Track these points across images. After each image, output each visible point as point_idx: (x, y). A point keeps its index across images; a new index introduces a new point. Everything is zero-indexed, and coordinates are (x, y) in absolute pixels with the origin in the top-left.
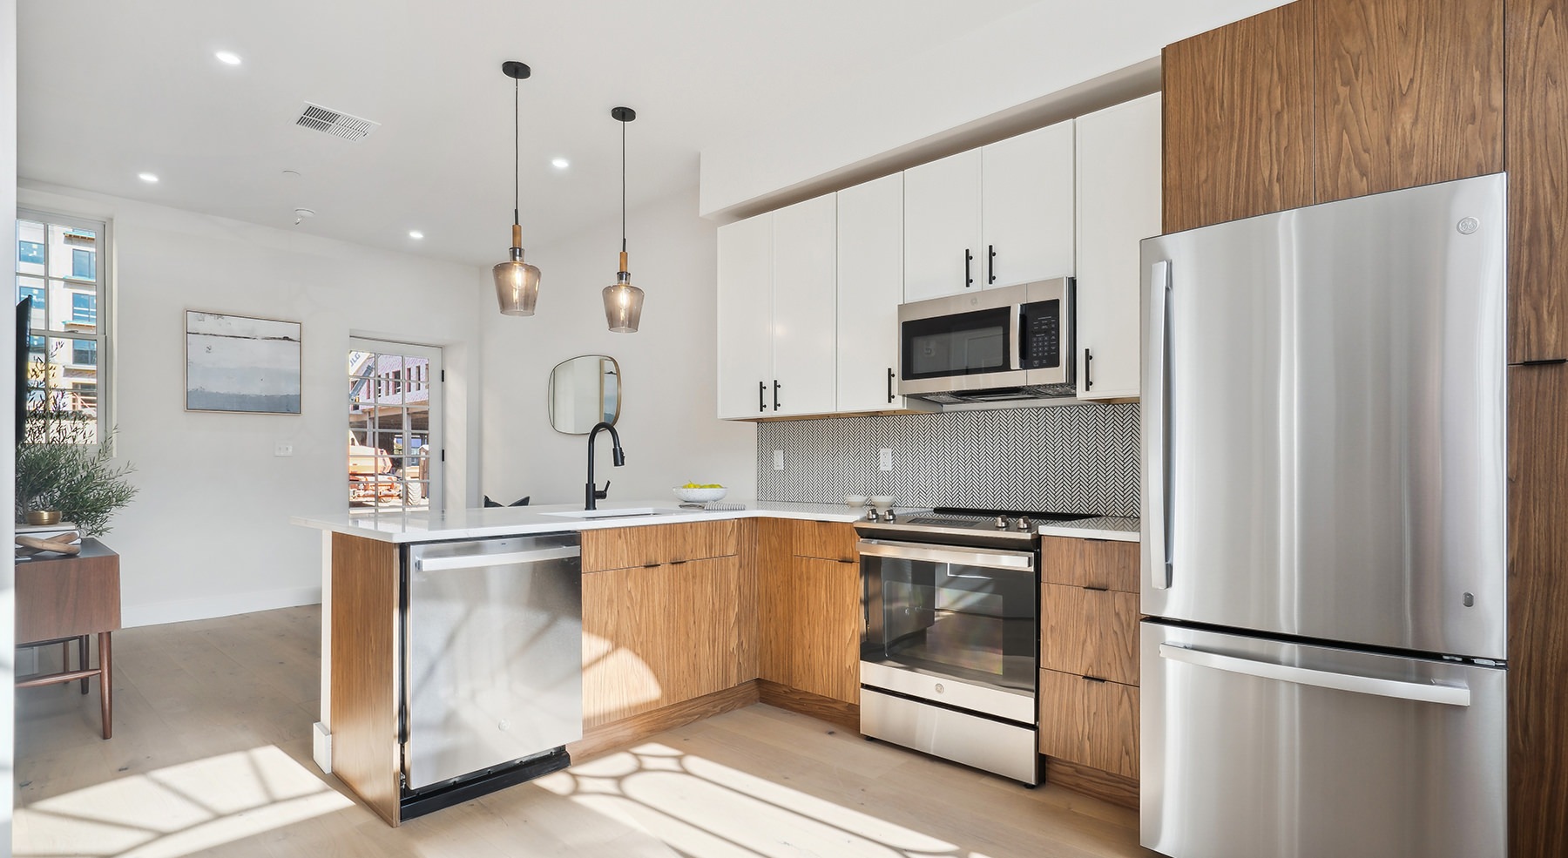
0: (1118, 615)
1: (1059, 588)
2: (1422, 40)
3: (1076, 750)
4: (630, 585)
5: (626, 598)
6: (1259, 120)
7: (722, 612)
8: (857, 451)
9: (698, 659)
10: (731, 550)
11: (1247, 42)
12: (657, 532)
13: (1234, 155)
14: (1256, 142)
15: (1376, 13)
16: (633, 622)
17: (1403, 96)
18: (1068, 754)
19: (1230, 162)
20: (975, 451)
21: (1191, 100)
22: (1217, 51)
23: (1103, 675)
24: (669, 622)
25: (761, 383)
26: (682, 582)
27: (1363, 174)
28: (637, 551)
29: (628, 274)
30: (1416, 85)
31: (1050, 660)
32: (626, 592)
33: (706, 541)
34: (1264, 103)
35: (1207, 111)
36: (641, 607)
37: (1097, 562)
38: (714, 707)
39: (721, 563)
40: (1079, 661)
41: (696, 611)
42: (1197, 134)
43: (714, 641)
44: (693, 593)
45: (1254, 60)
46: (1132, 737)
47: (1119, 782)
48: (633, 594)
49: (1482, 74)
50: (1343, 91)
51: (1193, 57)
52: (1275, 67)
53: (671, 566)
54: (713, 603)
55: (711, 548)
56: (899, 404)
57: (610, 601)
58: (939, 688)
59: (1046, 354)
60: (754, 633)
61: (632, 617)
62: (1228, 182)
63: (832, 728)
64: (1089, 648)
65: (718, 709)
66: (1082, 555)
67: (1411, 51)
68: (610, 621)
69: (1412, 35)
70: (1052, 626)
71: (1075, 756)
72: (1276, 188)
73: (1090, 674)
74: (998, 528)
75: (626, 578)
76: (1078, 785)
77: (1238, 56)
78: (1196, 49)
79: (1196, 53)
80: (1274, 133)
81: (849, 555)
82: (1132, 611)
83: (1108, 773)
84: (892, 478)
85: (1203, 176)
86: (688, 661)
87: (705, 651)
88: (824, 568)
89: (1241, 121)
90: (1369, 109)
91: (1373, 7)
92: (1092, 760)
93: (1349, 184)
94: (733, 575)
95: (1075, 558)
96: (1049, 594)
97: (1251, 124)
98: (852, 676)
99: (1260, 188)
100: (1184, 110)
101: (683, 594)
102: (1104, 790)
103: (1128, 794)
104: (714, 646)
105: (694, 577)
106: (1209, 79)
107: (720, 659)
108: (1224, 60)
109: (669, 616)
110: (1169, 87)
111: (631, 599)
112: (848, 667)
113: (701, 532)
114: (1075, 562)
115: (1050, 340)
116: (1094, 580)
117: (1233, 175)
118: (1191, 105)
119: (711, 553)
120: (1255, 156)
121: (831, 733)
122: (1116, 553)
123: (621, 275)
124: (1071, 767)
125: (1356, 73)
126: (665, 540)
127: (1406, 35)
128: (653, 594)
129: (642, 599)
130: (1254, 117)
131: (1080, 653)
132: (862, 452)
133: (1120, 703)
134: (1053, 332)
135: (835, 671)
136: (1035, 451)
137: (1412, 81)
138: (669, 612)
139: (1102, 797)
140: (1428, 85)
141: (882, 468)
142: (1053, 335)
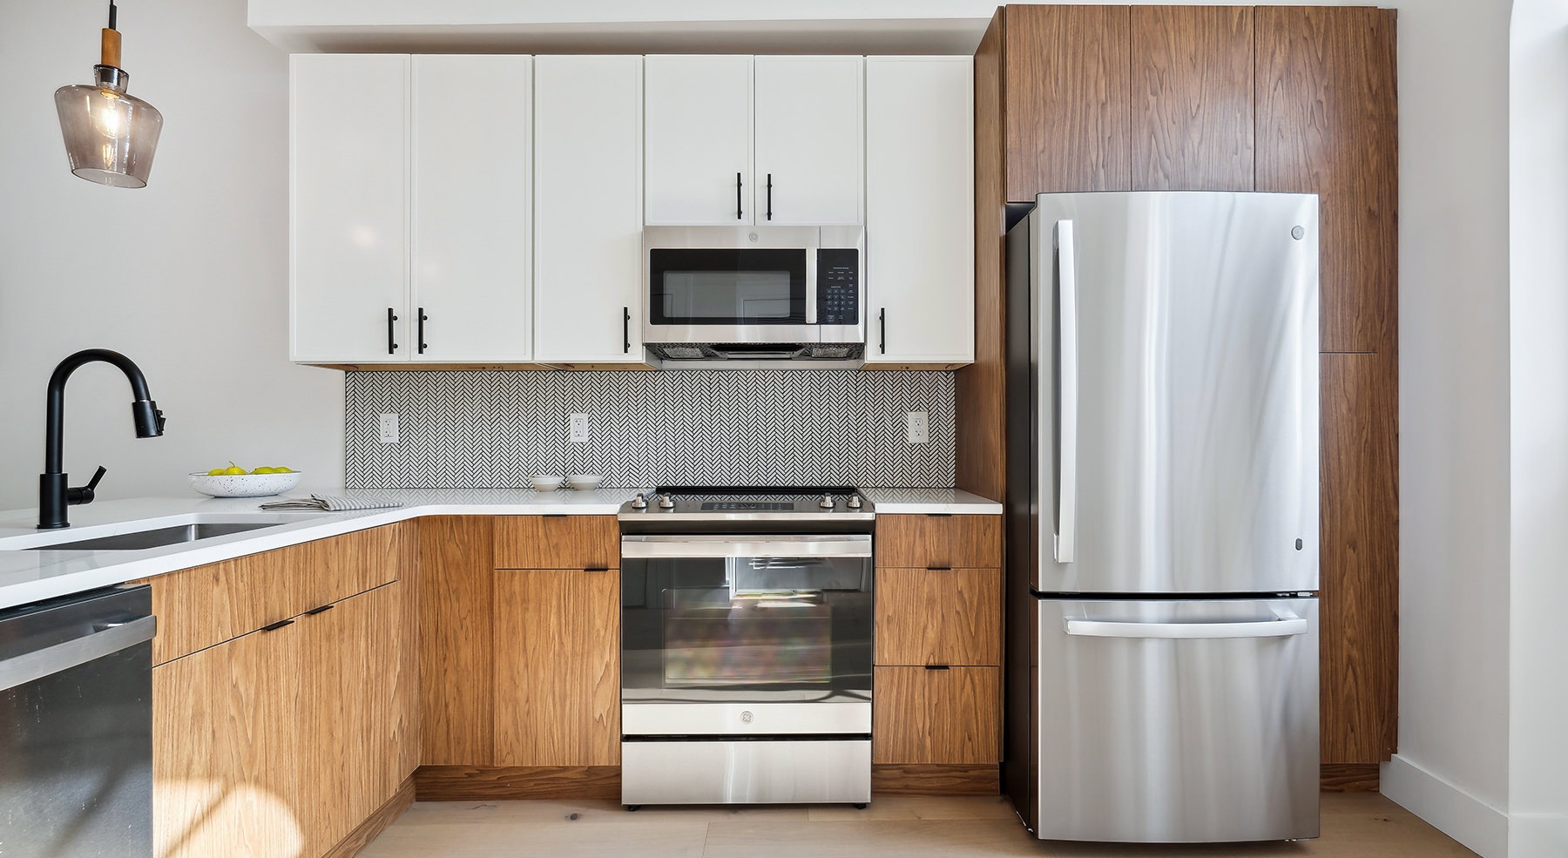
0: (960, 593)
1: (897, 573)
2: (1205, 75)
3: (915, 750)
4: (236, 671)
5: (229, 700)
6: (1088, 105)
7: (380, 679)
8: (532, 415)
9: (346, 772)
10: (390, 575)
11: (1078, 28)
12: (284, 559)
13: (1067, 132)
14: (1086, 125)
15: (1175, 39)
16: (242, 743)
17: (1193, 117)
18: (907, 757)
19: (1064, 138)
20: (706, 417)
21: (1030, 67)
22: (1052, 25)
23: (944, 661)
24: (303, 721)
25: (390, 311)
26: (324, 643)
27: (1166, 177)
28: (248, 602)
29: (123, 75)
30: (1201, 111)
31: (886, 656)
32: (228, 687)
33: (357, 564)
34: (1092, 91)
35: (1043, 83)
36: (256, 709)
37: (939, 540)
38: (358, 839)
39: (379, 597)
40: (920, 651)
41: (345, 686)
42: (1035, 103)
43: (369, 731)
44: (340, 657)
45: (1084, 47)
46: (974, 721)
47: (951, 771)
48: (242, 689)
49: (1241, 116)
50: (1152, 99)
51: (1031, 25)
52: (1101, 59)
53: (307, 620)
54: (368, 667)
55: (364, 577)
56: (637, 355)
57: (198, 716)
58: (747, 718)
59: (843, 309)
60: (415, 698)
61: (240, 734)
62: (1062, 158)
63: (570, 809)
64: (931, 634)
65: (362, 842)
66: (922, 534)
67: (1198, 81)
68: (196, 757)
69: (1199, 68)
70: (889, 616)
71: (915, 756)
72: (1102, 172)
73: (931, 662)
74: (825, 509)
75: (230, 658)
76: (907, 787)
77: (1070, 39)
78: (1034, 18)
79: (1034, 22)
80: (1100, 121)
81: (599, 559)
82: (975, 588)
83: (938, 765)
84: (588, 452)
85: (1040, 147)
86: (332, 780)
87: (357, 750)
88: (556, 582)
89: (1073, 102)
90: (1170, 122)
91: (1173, 34)
92: (933, 755)
93: (1156, 182)
94: (395, 615)
95: (915, 537)
96: (885, 581)
97: (1081, 108)
98: (605, 728)
99: (1089, 169)
100: (1024, 75)
101: (324, 663)
102: (935, 784)
103: (958, 781)
104: (368, 739)
105: (341, 631)
106: (1045, 53)
107: (377, 757)
108: (1058, 38)
109: (303, 712)
110: (1010, 50)
111: (237, 698)
112: (597, 716)
113: (351, 550)
114: (914, 542)
115: (847, 294)
116: (934, 558)
117: (1066, 152)
118: (1030, 72)
119: (364, 583)
120: (1085, 139)
121: (574, 817)
122: (959, 528)
123: (104, 72)
124: (897, 769)
125: (1161, 88)
126: (296, 572)
127: (1195, 66)
128: (277, 678)
129: (257, 694)
130: (1084, 102)
131: (920, 641)
132: (541, 417)
133: (963, 688)
134: (851, 285)
135: (575, 726)
136: (779, 418)
137: (1199, 106)
138: (303, 703)
139: (933, 792)
140: (1209, 114)
141: (573, 439)
142: (851, 288)
